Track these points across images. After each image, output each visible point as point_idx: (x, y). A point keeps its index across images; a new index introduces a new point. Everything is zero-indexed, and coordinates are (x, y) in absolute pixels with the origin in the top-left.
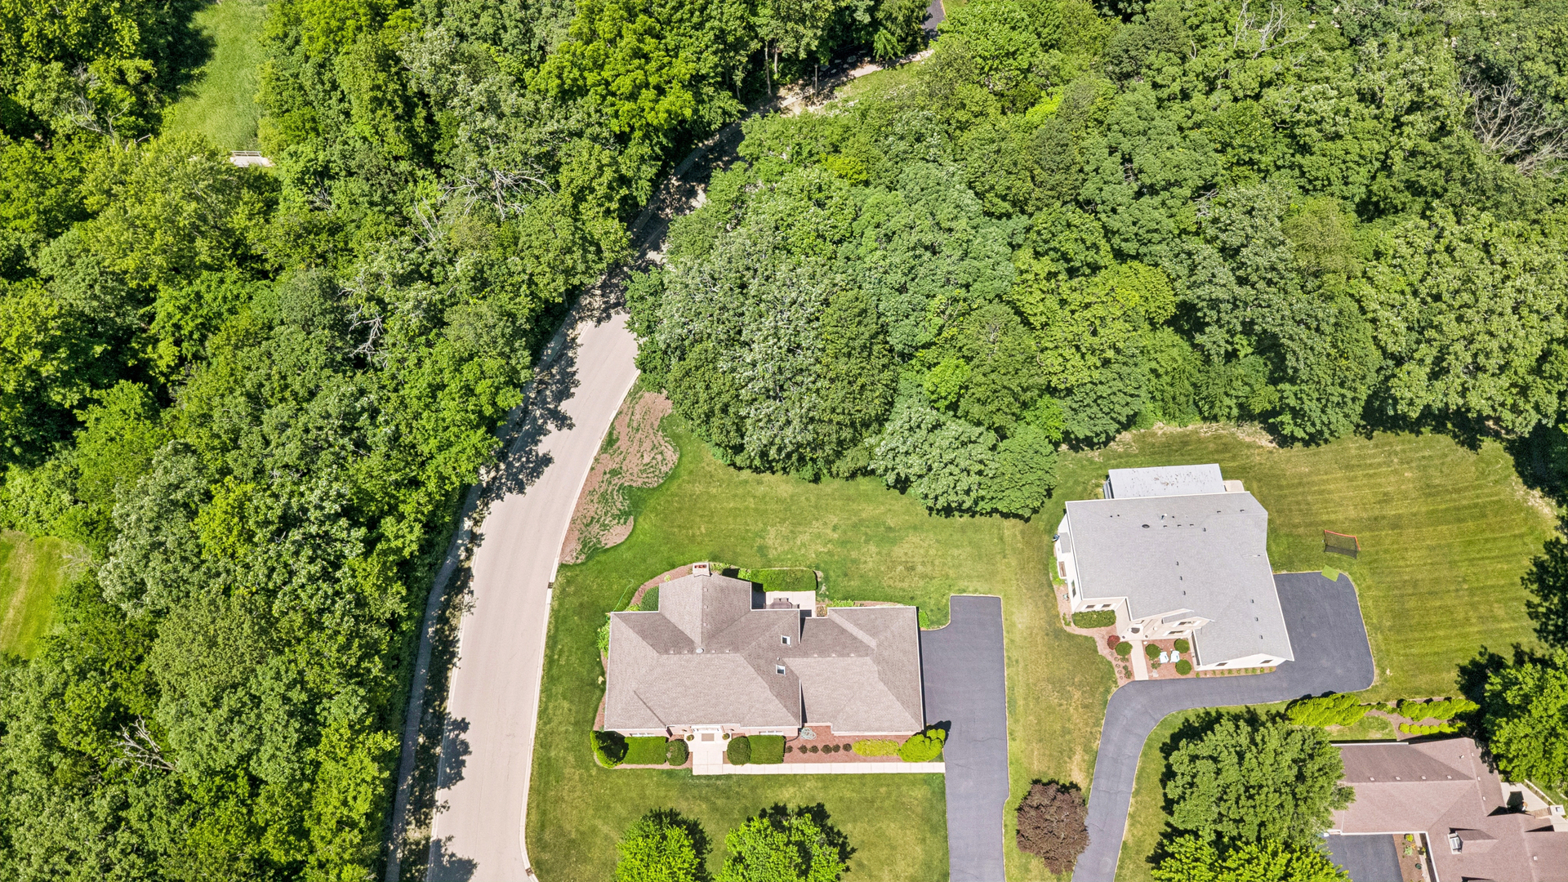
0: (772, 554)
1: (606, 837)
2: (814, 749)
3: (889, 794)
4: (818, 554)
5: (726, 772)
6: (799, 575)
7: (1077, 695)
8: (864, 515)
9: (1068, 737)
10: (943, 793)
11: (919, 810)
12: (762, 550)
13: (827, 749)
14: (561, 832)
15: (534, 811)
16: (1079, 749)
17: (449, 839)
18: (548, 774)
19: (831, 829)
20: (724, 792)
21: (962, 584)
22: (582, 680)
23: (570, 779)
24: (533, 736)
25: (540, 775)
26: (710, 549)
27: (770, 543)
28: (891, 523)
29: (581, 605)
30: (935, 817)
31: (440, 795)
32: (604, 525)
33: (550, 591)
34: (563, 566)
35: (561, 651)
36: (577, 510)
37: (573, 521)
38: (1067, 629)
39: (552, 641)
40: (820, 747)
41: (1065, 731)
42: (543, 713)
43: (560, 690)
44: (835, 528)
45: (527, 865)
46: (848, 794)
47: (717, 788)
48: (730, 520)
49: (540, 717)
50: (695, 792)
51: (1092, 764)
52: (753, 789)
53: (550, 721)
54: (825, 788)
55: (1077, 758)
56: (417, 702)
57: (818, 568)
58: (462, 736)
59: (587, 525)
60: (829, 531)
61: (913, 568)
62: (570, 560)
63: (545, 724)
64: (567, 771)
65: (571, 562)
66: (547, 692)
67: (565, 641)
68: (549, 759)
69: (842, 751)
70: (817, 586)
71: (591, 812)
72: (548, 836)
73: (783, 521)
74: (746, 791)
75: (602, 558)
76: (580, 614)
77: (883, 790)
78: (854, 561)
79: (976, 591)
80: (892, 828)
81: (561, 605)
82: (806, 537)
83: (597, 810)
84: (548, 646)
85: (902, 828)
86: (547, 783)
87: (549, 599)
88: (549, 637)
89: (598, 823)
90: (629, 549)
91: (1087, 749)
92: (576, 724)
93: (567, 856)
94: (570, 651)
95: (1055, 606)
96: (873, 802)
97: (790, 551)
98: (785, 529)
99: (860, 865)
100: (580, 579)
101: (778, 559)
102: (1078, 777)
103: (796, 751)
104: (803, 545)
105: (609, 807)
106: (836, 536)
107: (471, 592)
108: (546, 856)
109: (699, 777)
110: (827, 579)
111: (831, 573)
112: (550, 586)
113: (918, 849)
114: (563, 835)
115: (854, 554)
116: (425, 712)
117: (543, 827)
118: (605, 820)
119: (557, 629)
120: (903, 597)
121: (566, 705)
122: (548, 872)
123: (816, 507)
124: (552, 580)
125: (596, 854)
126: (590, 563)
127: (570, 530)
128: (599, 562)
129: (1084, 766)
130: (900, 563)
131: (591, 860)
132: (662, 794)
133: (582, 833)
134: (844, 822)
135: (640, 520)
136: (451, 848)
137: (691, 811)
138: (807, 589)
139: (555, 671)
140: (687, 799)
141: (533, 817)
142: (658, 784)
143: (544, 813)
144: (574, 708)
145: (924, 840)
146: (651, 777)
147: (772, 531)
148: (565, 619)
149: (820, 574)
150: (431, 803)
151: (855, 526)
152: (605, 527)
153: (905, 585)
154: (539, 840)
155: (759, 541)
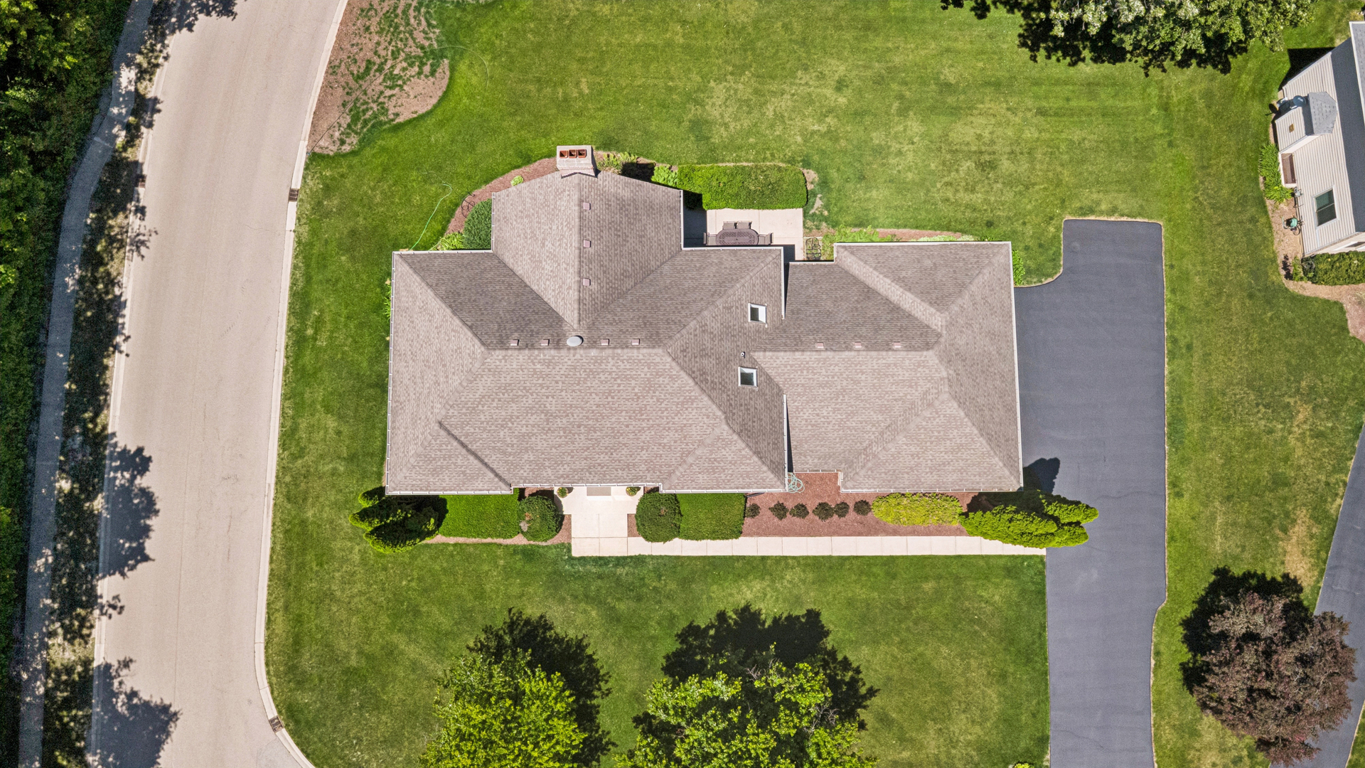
0: (719, 136)
1: (414, 666)
2: (801, 510)
3: (939, 595)
4: (808, 136)
5: (634, 552)
6: (774, 176)
7: (1304, 412)
8: (897, 60)
9: (1283, 492)
10: (1041, 593)
11: (996, 623)
12: (700, 128)
13: (824, 510)
14: (330, 656)
15: (279, 617)
16: (1302, 514)
17: (126, 664)
18: (303, 551)
19: (833, 654)
20: (630, 588)
21: (1089, 196)
22: (359, 377)
23: (344, 560)
24: (271, 479)
25: (289, 552)
26: (598, 125)
27: (715, 113)
28: (950, 75)
29: (353, 233)
30: (1025, 635)
31: (106, 587)
32: (391, 77)
33: (293, 206)
34: (314, 158)
35: (319, 320)
36: (338, 47)
37: (332, 69)
38: (1291, 285)
39: (301, 302)
40: (811, 506)
41: (1279, 481)
42: (288, 437)
43: (320, 395)
44: (840, 86)
45: (272, 713)
46: (861, 593)
47: (618, 580)
48: (637, 68)
49: (283, 445)
50: (577, 586)
51: (1325, 542)
52: (685, 583)
53: (302, 453)
54: (821, 581)
55: (1299, 531)
56: (52, 416)
57: (807, 164)
58: (141, 482)
59: (359, 78)
60: (829, 92)
61: (992, 165)
62: (327, 146)
63: (294, 457)
64: (337, 545)
65: (332, 149)
66: (294, 397)
67: (327, 303)
68: (303, 522)
69: (852, 515)
70: (806, 202)
71: (385, 619)
72: (307, 661)
73: (739, 70)
74: (673, 586)
75: (391, 141)
76: (349, 250)
77: (929, 586)
78: (879, 151)
79: (1113, 211)
80: (943, 656)
81: (314, 232)
82: (785, 103)
83: (396, 616)
84: (292, 311)
85: (964, 656)
86: (301, 566)
87: (291, 223)
88: (294, 294)
89: (398, 639)
90: (441, 124)
91: (1319, 514)
92: (352, 458)
93: (343, 698)
94: (335, 321)
95: (1267, 241)
96: (908, 608)
97: (753, 130)
98: (745, 86)
99: (884, 720)
100: (348, 183)
101: (733, 146)
102: (1299, 566)
103: (765, 514)
104: (779, 117)
105: (417, 613)
106: (842, 100)
107: (141, 211)
108: (304, 698)
109: (583, 560)
110: (824, 183)
111: (834, 174)
112: (293, 195)
113: (992, 693)
114: (335, 660)
115: (877, 138)
116: (67, 435)
117: (297, 644)
118: (409, 633)
119: (308, 279)
120: (973, 222)
121: (331, 423)
122: (310, 727)
123: (803, 42)
124: (297, 184)
125: (395, 693)
126: (368, 152)
127: (327, 87)
128: (383, 149)
129: (1311, 545)
130: (969, 155)
131: (388, 706)
132: (515, 590)
133: (370, 658)
134: (856, 644)
135: (463, 67)
136: (129, 681)
137: (569, 621)
138: (788, 205)
139: (308, 358)
140: (562, 600)
141: (280, 626)
142: (508, 572)
143: (299, 620)
144: (345, 429)
145: (1003, 676)
146: (494, 560)
147: (719, 91)
148: (323, 262)
149: (811, 175)
150: (92, 600)
151: (879, 81)
152: (393, 81)
153: (977, 198)
154: (292, 669)
155: (693, 111)
